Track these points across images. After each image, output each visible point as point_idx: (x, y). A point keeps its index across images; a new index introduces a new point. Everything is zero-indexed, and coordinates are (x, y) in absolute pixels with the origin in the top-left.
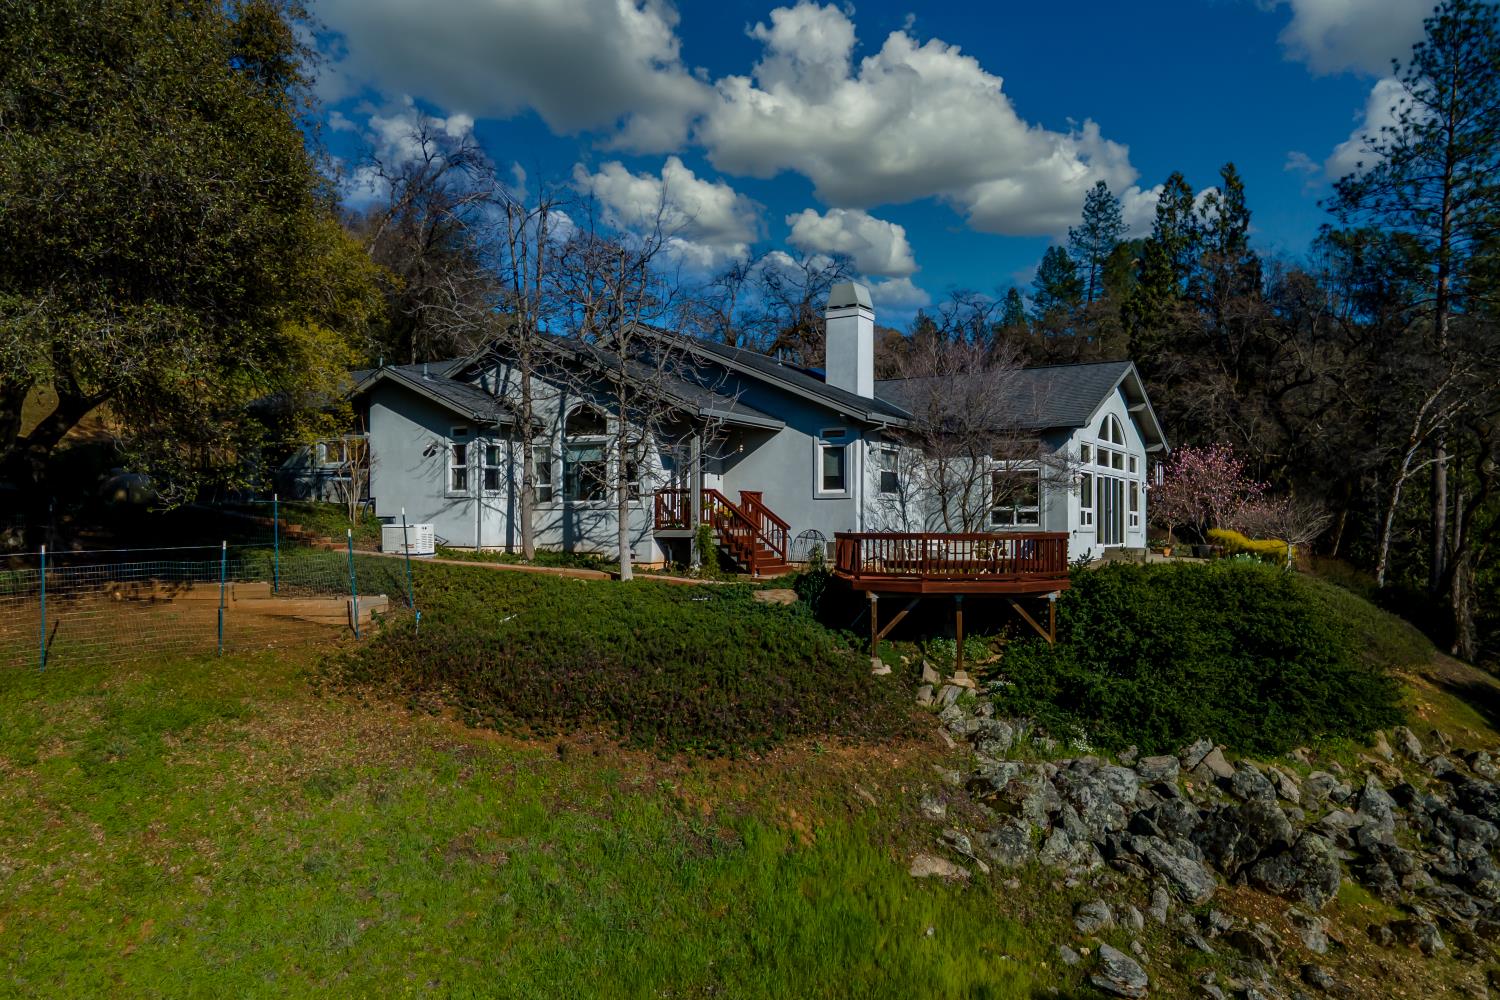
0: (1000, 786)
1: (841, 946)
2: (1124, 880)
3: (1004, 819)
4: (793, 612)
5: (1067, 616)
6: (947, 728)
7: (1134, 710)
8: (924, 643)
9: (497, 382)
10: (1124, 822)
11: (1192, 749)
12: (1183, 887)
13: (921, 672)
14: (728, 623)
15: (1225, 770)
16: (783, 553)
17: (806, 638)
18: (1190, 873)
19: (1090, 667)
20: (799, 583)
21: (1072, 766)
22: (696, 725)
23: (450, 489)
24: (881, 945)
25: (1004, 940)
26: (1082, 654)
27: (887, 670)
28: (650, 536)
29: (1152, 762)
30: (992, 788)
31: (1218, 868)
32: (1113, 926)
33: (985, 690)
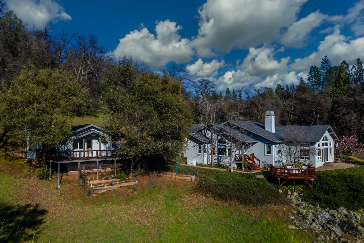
0: (303, 214)
1: (278, 238)
2: (326, 232)
3: (304, 220)
4: (264, 180)
5: (315, 183)
6: (293, 203)
7: (328, 201)
8: (288, 186)
9: (205, 132)
10: (326, 222)
11: (340, 209)
12: (336, 234)
13: (288, 192)
14: (253, 182)
15: (346, 213)
16: (259, 166)
17: (267, 185)
18: (338, 231)
19: (320, 193)
20: (264, 173)
21: (316, 211)
22: (250, 201)
23: (198, 153)
24: (285, 239)
25: (305, 240)
26: (318, 190)
27: (282, 192)
28: (234, 163)
29: (332, 211)
30: (302, 214)
31: (343, 231)
32: (324, 239)
33: (300, 196)
